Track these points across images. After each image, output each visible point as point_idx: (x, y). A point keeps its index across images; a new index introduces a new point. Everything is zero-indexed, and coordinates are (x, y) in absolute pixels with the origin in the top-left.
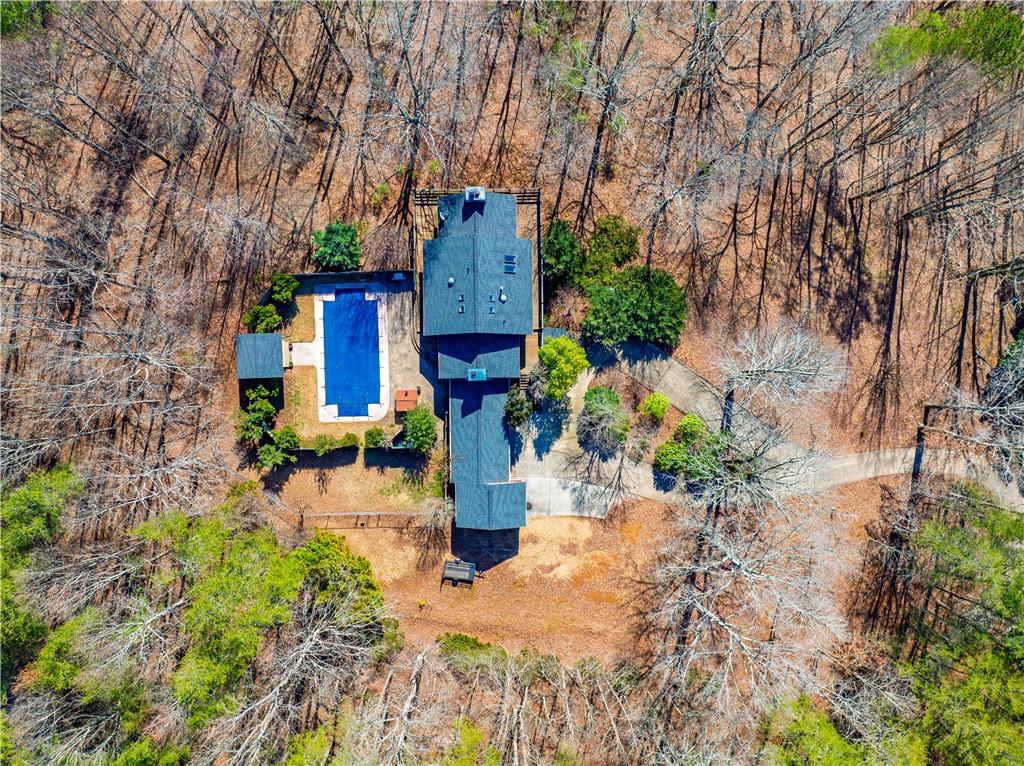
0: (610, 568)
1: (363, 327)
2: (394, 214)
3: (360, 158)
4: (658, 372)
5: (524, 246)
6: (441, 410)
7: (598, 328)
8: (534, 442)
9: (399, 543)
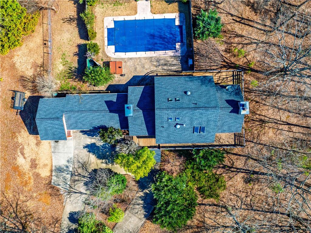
0: (24, 187)
1: (161, 42)
2: (226, 60)
3: (257, 41)
4: (137, 212)
5: (211, 138)
6: (112, 89)
7: (161, 182)
8: (94, 144)
9: (35, 65)
